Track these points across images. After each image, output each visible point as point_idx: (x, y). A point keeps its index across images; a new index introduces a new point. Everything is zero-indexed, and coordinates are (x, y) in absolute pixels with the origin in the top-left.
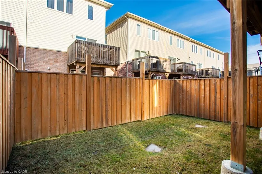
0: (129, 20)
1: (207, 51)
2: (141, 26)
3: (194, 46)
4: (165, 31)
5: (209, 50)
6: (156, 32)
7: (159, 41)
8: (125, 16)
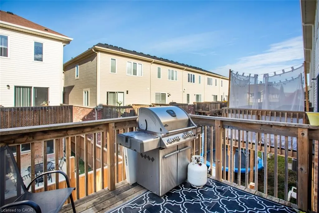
0: (99, 54)
1: (208, 78)
2: (116, 60)
3: (191, 75)
4: (151, 62)
5: (209, 77)
6: (138, 65)
7: (142, 76)
8: (93, 50)
